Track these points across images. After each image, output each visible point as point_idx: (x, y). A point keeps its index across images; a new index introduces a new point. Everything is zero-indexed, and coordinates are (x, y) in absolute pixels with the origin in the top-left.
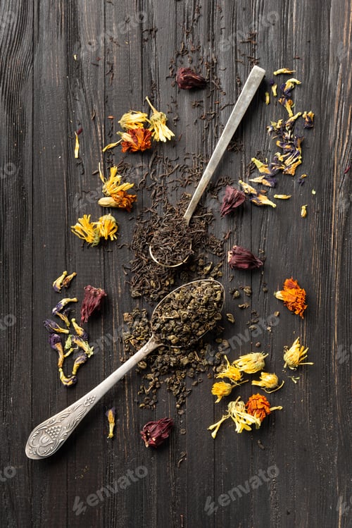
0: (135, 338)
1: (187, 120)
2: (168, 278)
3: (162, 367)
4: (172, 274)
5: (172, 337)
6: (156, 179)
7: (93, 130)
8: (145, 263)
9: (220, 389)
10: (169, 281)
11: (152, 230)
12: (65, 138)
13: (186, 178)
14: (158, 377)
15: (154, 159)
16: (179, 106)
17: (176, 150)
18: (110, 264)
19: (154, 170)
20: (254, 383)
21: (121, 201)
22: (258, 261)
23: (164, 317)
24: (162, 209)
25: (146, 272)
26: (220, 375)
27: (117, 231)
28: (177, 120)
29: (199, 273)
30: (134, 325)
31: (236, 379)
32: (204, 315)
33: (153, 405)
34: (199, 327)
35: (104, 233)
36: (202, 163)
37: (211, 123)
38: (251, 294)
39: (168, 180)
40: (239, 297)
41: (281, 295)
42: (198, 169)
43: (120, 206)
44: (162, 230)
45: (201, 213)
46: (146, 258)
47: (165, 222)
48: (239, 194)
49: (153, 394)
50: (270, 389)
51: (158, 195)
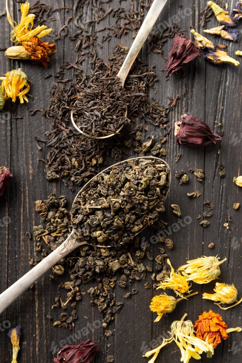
0: (49, 234)
2: (95, 155)
3: (84, 273)
4: (101, 149)
5: (98, 233)
6: (82, 26)
8: (65, 134)
9: (161, 304)
10: (97, 159)
11: (75, 92)
13: (122, 26)
14: (78, 286)
18: (20, 135)
19: (79, 14)
20: (206, 296)
21: (34, 50)
22: (215, 134)
23: (88, 206)
24: (90, 66)
25: (67, 147)
26: (162, 286)
27: (29, 92)
29: (136, 150)
30: (49, 217)
31: (183, 291)
32: (142, 204)
33: (71, 323)
34: (135, 220)
35: (11, 92)
36: (143, 7)
38: (204, 179)
39: (98, 28)
40: (187, 183)
42: (137, 14)
43: (33, 57)
44: (89, 91)
45: (140, 71)
46: (66, 128)
47: (92, 82)
48: (192, 44)
49: (72, 309)
50: (226, 305)
51: (84, 46)
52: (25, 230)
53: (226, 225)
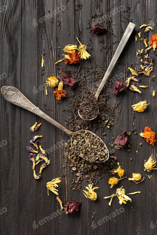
0: (70, 156)
1: (97, 49)
2: (87, 125)
3: (83, 170)
6: (81, 78)
7: (51, 54)
8: (76, 118)
9: (113, 181)
11: (79, 102)
12: (37, 58)
13: (96, 77)
14: (82, 175)
15: (81, 68)
16: (93, 42)
17: (91, 64)
18: (59, 119)
19: (80, 73)
20: (130, 179)
24: (84, 92)
25: (76, 123)
28: (91, 49)
29: (102, 124)
30: (70, 149)
33: (79, 189)
36: (104, 70)
37: (109, 50)
39: (87, 78)
41: (143, 135)
42: (102, 73)
44: (84, 102)
45: (103, 94)
46: (76, 116)
47: (85, 99)
48: (122, 85)
49: (79, 183)
50: (138, 181)
51: (82, 85)
52: (61, 154)
53: (137, 151)
